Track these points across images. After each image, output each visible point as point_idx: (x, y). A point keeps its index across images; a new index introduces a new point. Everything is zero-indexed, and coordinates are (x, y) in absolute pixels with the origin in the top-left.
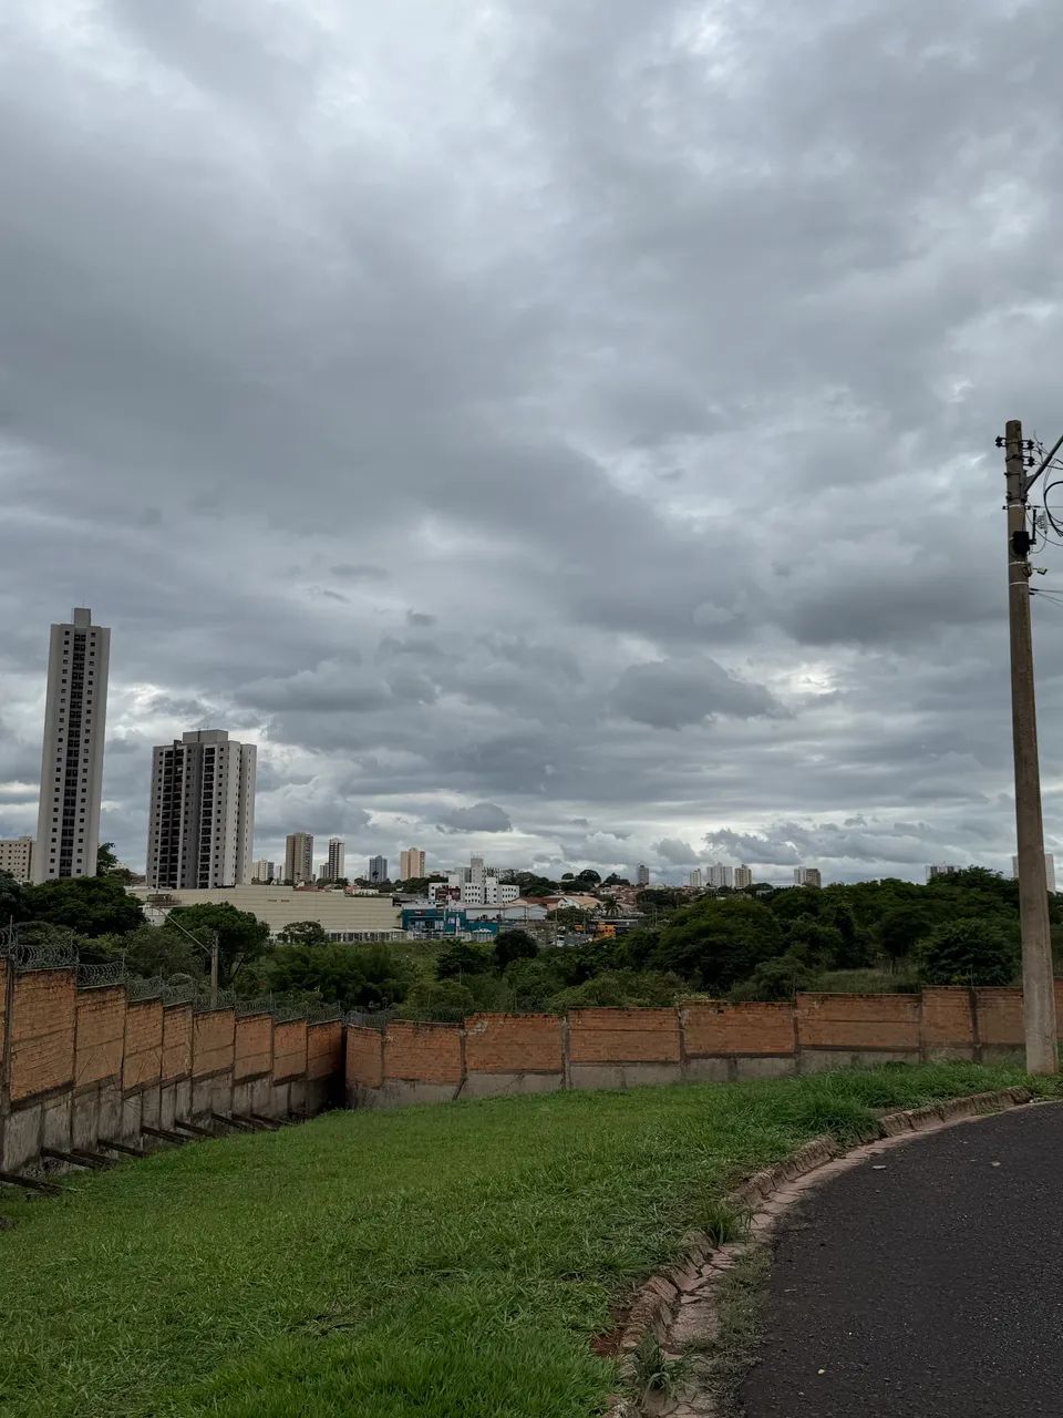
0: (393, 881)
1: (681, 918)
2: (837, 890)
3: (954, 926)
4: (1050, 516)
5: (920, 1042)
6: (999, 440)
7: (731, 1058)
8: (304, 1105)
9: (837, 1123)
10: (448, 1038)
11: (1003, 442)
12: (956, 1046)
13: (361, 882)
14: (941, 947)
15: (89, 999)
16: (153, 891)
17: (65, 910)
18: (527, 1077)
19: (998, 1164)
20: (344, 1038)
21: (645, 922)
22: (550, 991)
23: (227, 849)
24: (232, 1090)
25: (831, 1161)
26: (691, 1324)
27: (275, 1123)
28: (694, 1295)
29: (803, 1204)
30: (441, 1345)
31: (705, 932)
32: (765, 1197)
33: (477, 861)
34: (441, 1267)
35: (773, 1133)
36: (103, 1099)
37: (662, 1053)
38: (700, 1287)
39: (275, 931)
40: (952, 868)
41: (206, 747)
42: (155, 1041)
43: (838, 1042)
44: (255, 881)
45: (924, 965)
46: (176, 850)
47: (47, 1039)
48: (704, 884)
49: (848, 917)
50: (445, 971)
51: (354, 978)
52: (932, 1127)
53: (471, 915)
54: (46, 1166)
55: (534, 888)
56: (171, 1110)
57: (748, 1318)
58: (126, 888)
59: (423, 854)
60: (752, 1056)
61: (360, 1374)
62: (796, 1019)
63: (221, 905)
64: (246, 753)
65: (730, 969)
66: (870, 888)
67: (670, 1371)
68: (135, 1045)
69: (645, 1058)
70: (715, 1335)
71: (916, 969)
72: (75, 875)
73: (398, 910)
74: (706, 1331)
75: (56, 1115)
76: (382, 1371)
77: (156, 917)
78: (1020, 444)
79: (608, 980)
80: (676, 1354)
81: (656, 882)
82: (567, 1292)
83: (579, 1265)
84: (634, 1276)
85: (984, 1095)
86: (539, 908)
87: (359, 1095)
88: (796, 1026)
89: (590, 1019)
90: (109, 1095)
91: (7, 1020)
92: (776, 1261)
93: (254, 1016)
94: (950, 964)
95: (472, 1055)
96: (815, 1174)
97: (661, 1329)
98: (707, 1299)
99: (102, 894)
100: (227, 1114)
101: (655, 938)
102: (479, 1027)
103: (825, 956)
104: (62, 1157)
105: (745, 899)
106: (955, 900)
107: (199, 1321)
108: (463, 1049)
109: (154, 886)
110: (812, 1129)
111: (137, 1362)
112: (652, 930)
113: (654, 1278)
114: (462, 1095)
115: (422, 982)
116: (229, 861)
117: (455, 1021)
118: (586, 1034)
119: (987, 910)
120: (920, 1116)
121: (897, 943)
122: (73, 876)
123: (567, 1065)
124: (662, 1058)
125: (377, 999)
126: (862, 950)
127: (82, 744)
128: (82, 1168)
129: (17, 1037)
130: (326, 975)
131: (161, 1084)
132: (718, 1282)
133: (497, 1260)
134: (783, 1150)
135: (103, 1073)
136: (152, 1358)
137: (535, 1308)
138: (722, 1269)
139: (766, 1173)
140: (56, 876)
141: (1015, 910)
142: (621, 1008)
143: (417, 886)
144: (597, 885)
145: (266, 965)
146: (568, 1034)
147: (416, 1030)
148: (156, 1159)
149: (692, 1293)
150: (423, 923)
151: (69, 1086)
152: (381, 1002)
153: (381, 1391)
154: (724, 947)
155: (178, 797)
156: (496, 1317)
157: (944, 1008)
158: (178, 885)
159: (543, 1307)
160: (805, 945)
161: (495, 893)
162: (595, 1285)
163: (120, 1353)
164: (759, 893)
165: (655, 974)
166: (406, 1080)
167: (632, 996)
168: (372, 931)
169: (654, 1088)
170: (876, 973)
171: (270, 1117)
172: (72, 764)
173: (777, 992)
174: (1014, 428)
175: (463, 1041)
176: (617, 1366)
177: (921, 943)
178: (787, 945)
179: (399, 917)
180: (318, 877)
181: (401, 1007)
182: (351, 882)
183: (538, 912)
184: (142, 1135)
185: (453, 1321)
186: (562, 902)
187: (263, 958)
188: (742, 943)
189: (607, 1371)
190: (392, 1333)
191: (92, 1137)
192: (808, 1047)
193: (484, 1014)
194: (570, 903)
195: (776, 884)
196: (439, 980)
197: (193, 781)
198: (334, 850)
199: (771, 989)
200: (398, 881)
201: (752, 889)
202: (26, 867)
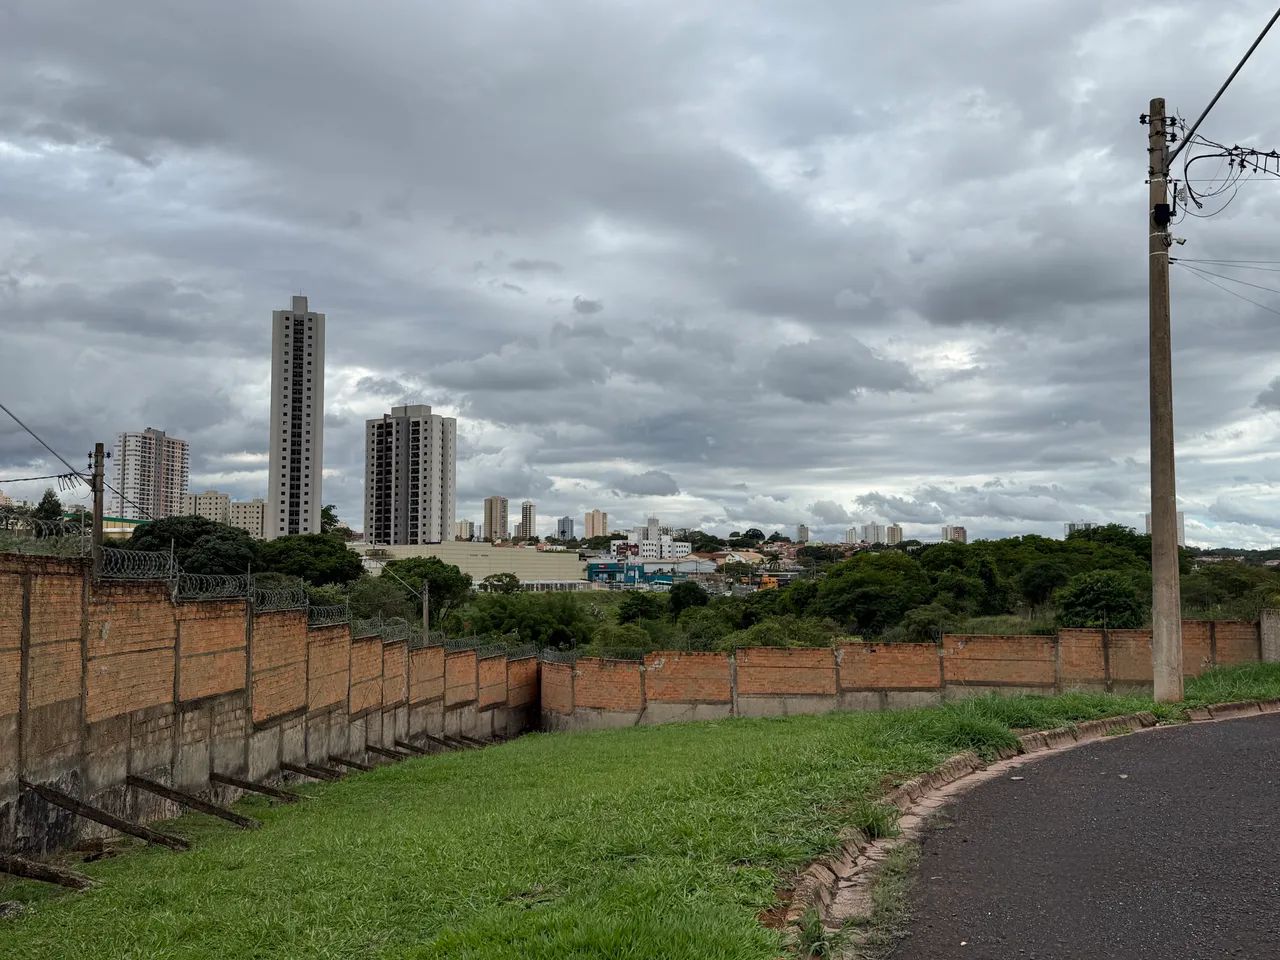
0: (579, 539)
1: (837, 570)
2: (981, 545)
3: (1089, 576)
4: (1190, 189)
5: (1056, 679)
6: (1143, 118)
7: (883, 691)
8: (506, 728)
9: (979, 740)
10: (629, 673)
11: (1147, 119)
12: (1089, 682)
13: (551, 540)
14: (1077, 596)
15: (320, 637)
16: (371, 547)
17: (295, 562)
18: (700, 707)
19: (1126, 776)
20: (539, 672)
21: (806, 575)
22: (719, 634)
23: (433, 509)
24: (444, 715)
25: (973, 772)
26: (847, 904)
27: (481, 743)
28: (850, 881)
29: (947, 807)
30: (630, 915)
31: (859, 583)
32: (913, 801)
33: (653, 521)
34: (629, 853)
35: (921, 748)
36: (332, 722)
37: (820, 687)
38: (856, 874)
39: (476, 582)
40: (1090, 525)
41: (412, 420)
42: (377, 672)
43: (980, 677)
44: (458, 538)
45: (1061, 611)
46: (389, 511)
47: (283, 670)
48: (859, 541)
49: (991, 570)
50: (626, 617)
51: (547, 622)
52: (1066, 745)
53: (649, 569)
54: (286, 778)
55: (705, 545)
56: (392, 732)
57: (899, 899)
58: (347, 544)
59: (605, 515)
60: (900, 690)
61: (560, 937)
62: (941, 658)
63: (430, 558)
64: (447, 425)
65: (883, 616)
66: (1014, 543)
67: (830, 940)
68: (360, 675)
69: (804, 690)
70: (868, 914)
71: (1054, 615)
72: (302, 532)
73: (584, 564)
74: (861, 910)
75: (293, 735)
76: (578, 935)
77: (374, 568)
78: (1163, 120)
79: (772, 625)
80: (833, 928)
81: (814, 540)
82: (738, 875)
83: (748, 853)
84: (797, 863)
85: (1114, 718)
86: (709, 563)
87: (554, 721)
88: (941, 663)
89: (754, 657)
90: (337, 718)
91: (248, 653)
92: (923, 854)
93: (461, 653)
94: (1084, 611)
95: (651, 687)
96: (958, 783)
97: (821, 906)
98: (862, 884)
99: (327, 548)
100: (439, 735)
101: (813, 589)
102: (657, 664)
103: (970, 604)
104: (298, 770)
105: (896, 553)
106: (1091, 553)
107: (422, 897)
108: (643, 684)
109: (371, 542)
110: (956, 745)
111: (369, 930)
112: (812, 581)
113: (815, 866)
114: (642, 723)
115: (606, 626)
116: (436, 521)
117: (635, 658)
118: (752, 670)
119: (1121, 562)
120: (1054, 736)
121: (1036, 593)
122: (300, 533)
123: (735, 697)
124: (820, 691)
125: (567, 639)
126: (1005, 600)
127: (304, 417)
128: (316, 780)
129: (257, 668)
130: (523, 619)
131: (382, 709)
132: (871, 871)
133: (677, 848)
134: (930, 763)
135: (332, 699)
136: (382, 926)
137: (710, 886)
138: (875, 860)
139: (915, 781)
140: (285, 533)
141: (1147, 562)
142: (783, 648)
143: (600, 543)
144: (761, 543)
145: (468, 611)
146: (735, 670)
147: (602, 665)
148: (380, 771)
149: (848, 879)
150: (605, 576)
151: (303, 710)
152: (569, 642)
153: (579, 951)
154: (877, 596)
155: (389, 464)
156: (677, 893)
157: (1079, 649)
158: (392, 542)
159: (717, 886)
160: (951, 595)
161: (670, 549)
162: (763, 869)
163: (355, 923)
164: (909, 548)
165: (814, 619)
166: (594, 708)
167: (792, 639)
168: (562, 582)
169: (813, 716)
170: (1016, 619)
171: (477, 738)
172: (296, 435)
173: (926, 635)
174: (1158, 105)
175: (642, 675)
176: (783, 936)
177: (1058, 593)
178: (935, 595)
179: (584, 570)
180: (513, 535)
181: (588, 647)
182: (542, 538)
183: (708, 566)
184: (367, 752)
185: (639, 895)
186: (729, 557)
187: (466, 605)
188: (893, 592)
189: (774, 938)
190: (587, 906)
191: (324, 753)
192: (952, 682)
193: (661, 653)
194: (737, 558)
195: (925, 541)
196: (621, 624)
197: (402, 451)
198: (527, 512)
199: (919, 633)
200: (583, 539)
201: (903, 546)
202: (259, 526)
